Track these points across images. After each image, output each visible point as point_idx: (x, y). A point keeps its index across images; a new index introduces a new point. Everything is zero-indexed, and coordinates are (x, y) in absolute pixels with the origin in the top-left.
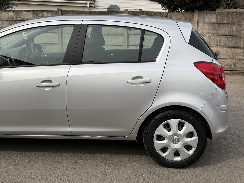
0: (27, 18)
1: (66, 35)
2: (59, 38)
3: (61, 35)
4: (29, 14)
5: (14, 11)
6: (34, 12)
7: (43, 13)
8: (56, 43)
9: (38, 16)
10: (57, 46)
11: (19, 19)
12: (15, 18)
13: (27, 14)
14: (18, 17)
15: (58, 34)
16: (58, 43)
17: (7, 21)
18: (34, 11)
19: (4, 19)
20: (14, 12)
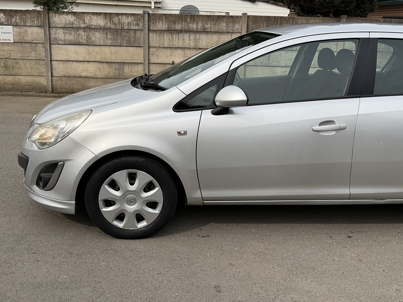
0: (96, 24)
1: (154, 50)
2: (144, 56)
3: (147, 50)
4: (99, 18)
5: (74, 13)
6: (106, 16)
7: (120, 17)
8: (139, 62)
9: (113, 21)
10: (140, 68)
11: (83, 26)
12: (76, 24)
13: (95, 18)
14: (81, 22)
15: (142, 49)
16: (142, 62)
17: (63, 28)
18: (106, 13)
19: (59, 26)
20: (74, 15)
